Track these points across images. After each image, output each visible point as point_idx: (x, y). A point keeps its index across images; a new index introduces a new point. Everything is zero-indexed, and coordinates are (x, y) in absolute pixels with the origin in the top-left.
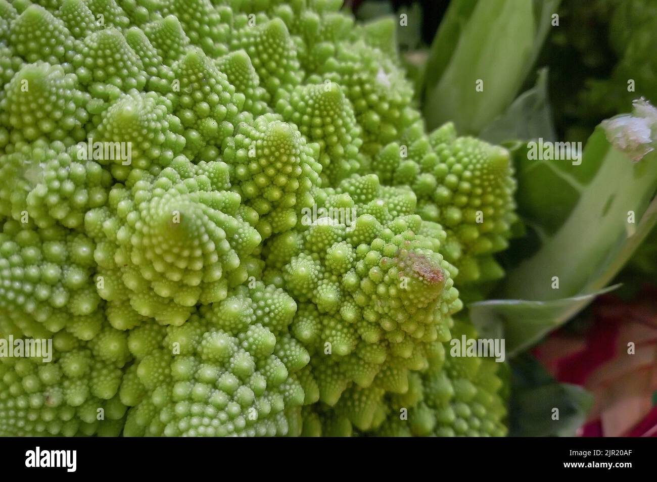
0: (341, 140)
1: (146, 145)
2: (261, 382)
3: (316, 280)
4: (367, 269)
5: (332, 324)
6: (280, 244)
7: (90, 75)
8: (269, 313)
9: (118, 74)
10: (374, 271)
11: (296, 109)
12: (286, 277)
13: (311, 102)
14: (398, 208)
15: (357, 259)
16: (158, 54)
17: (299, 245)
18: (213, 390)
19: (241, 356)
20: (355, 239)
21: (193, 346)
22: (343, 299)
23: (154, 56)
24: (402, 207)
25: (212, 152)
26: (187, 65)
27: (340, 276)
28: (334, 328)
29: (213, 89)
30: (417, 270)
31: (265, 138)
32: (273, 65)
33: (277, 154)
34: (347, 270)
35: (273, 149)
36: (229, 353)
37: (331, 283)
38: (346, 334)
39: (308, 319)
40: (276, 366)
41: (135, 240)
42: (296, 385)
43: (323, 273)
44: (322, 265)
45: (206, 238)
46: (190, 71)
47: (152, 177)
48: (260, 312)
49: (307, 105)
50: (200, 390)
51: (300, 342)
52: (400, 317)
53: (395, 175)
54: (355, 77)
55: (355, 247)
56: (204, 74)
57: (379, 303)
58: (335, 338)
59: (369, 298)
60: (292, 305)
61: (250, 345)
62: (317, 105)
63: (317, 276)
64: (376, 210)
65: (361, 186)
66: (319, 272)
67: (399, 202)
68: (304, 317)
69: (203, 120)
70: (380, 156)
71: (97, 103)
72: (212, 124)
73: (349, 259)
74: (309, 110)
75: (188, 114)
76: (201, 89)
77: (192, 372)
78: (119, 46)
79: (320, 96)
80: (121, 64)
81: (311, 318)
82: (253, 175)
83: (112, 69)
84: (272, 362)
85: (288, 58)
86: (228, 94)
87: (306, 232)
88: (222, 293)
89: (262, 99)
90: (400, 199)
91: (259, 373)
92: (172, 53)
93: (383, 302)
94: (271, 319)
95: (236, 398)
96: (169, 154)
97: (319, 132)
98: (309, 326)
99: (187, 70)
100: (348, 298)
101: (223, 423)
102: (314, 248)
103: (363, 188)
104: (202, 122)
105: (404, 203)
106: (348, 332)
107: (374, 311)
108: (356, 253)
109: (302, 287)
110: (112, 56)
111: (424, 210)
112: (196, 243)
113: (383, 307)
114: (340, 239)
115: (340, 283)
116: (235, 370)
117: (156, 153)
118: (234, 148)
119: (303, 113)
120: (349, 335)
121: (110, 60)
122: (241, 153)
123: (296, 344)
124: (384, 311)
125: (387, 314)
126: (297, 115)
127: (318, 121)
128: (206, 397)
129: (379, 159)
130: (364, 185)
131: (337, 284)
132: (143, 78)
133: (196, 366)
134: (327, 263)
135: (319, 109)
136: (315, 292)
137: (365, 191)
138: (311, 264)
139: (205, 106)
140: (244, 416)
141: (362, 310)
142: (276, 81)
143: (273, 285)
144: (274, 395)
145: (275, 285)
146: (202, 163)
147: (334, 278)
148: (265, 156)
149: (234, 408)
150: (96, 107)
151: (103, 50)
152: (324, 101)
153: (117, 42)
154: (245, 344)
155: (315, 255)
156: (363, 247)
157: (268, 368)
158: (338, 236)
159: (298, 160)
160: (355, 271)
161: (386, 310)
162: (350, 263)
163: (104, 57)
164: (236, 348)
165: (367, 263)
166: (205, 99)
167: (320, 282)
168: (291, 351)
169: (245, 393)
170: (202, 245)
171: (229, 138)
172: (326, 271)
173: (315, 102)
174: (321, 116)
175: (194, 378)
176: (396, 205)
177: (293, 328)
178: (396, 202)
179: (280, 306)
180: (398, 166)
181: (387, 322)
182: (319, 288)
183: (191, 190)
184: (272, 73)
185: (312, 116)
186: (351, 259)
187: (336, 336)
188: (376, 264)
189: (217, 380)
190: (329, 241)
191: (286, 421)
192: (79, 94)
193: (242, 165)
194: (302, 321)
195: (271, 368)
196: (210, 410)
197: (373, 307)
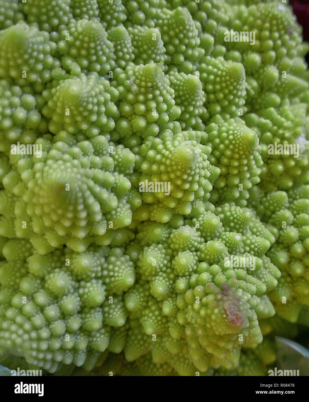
0: (240, 175)
1: (79, 119)
2: (75, 324)
3: (159, 270)
4: (197, 283)
5: (153, 308)
6: (150, 230)
7: (67, 49)
8: (112, 276)
9: (88, 57)
10: (199, 289)
11: (219, 136)
12: (140, 256)
13: (231, 137)
14: (253, 246)
15: (196, 272)
16: (133, 52)
17: (163, 237)
18: (39, 312)
19: (72, 299)
20: (203, 255)
21: (44, 274)
22: (170, 295)
23: (128, 53)
24: (255, 247)
25: (134, 142)
26: (143, 72)
27: (177, 277)
28: (153, 312)
29: (154, 98)
30: (226, 308)
31: (172, 152)
32: (221, 96)
33: (174, 168)
34: (184, 276)
35: (173, 163)
36: (64, 292)
37: (167, 279)
38: (158, 321)
39: (139, 294)
40: (95, 318)
41: (30, 185)
42: (105, 336)
43: (167, 268)
44: (170, 261)
45: (81, 207)
46: (143, 78)
47: (75, 141)
48: (105, 273)
49: (228, 138)
50: (29, 308)
51: (124, 307)
52: (200, 332)
53: (273, 216)
54: (281, 132)
55: (200, 261)
56: (153, 85)
57: (191, 314)
58: (149, 319)
59: (186, 305)
60: (130, 280)
61: (84, 294)
62: (234, 142)
63: (161, 268)
64: (232, 241)
65: (235, 216)
66: (164, 265)
67: (256, 242)
68: (138, 291)
69: (137, 117)
70: (270, 197)
71: (60, 72)
72: (142, 123)
73: (189, 269)
74: (227, 142)
75: (127, 108)
76: (145, 94)
77: (33, 291)
78: (97, 38)
79: (239, 136)
80: (93, 51)
81: (142, 295)
82: (152, 173)
83: (84, 52)
84: (94, 313)
85: (235, 96)
86: (166, 106)
87: (174, 230)
88: (81, 248)
89: (201, 116)
90: (258, 241)
91: (80, 316)
92: (145, 56)
93: (194, 313)
94: (111, 282)
95: (51, 326)
96: (95, 131)
97: (225, 161)
98: (136, 300)
99: (142, 76)
100: (174, 296)
101: (31, 339)
102: (172, 246)
103: (236, 218)
104: (135, 118)
105: (258, 245)
106: (161, 320)
107: (185, 317)
108: (197, 267)
109: (146, 270)
110: (89, 43)
111: (278, 254)
112: (71, 208)
113: (192, 318)
114: (193, 249)
115: (174, 282)
116: (62, 307)
117: (84, 127)
118: (149, 147)
119: (222, 142)
120: (160, 323)
121: (85, 45)
122: (151, 153)
123: (121, 308)
124: (192, 321)
125: (193, 324)
126: (217, 141)
127: (228, 153)
128: (31, 315)
129: (269, 198)
130: (238, 216)
131: (171, 282)
132: (109, 66)
133: (38, 288)
134: (173, 262)
135: (234, 145)
136: (154, 278)
137: (236, 220)
138: (161, 257)
139: (142, 107)
140: (50, 342)
141: (178, 310)
142: (218, 108)
143: (128, 256)
144: (82, 336)
145: (130, 257)
146: (121, 146)
147: (172, 276)
148: (165, 164)
149: (45, 333)
150: (57, 74)
151: (84, 36)
152: (240, 142)
153: (96, 35)
154: (81, 291)
155: (170, 251)
156: (204, 265)
157: (88, 315)
158: (193, 246)
159: (190, 179)
160: (189, 280)
161: (193, 322)
162: (188, 271)
163: (82, 42)
164: (72, 290)
165: (199, 279)
166: (145, 102)
167: (161, 273)
168: (114, 311)
169: (59, 327)
170: (76, 211)
171: (151, 137)
172: (170, 268)
173: (234, 139)
174: (233, 151)
175: (32, 296)
176: (252, 243)
177: (127, 295)
178: (253, 241)
179: (121, 276)
180: (279, 211)
181: (189, 330)
182: (158, 277)
183: (93, 166)
184: (218, 101)
185: (227, 147)
186: (191, 270)
187: (151, 318)
188: (204, 284)
189: (46, 306)
190: (184, 247)
191: (85, 357)
192: (50, 60)
193: (148, 162)
194: (134, 294)
195: (90, 317)
196: (27, 326)
197: (186, 313)
